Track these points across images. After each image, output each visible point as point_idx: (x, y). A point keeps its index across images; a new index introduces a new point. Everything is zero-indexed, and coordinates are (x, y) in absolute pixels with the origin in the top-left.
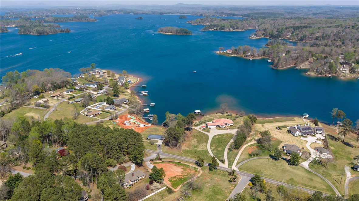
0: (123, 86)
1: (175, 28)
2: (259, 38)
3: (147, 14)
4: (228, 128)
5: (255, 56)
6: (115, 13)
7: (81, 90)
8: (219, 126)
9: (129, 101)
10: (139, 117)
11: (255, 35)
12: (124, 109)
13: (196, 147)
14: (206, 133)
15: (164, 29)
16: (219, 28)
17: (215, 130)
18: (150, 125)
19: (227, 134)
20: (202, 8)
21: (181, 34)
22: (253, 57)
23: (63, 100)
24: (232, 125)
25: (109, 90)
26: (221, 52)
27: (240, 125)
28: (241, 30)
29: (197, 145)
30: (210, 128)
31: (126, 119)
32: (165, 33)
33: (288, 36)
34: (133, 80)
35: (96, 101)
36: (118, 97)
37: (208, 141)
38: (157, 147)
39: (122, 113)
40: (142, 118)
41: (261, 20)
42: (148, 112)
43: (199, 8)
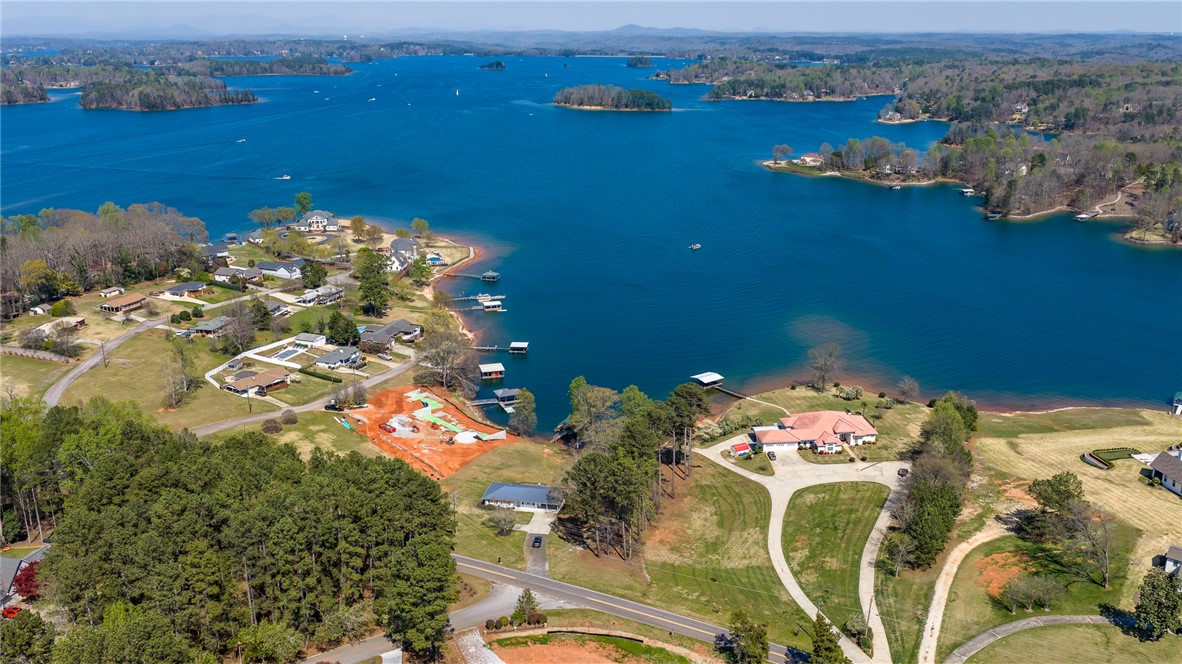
0: (408, 274)
1: (615, 91)
2: (910, 121)
3: (520, 54)
4: (853, 456)
5: (909, 177)
6: (416, 52)
7: (237, 285)
8: (814, 447)
9: (422, 331)
10: (457, 398)
11: (897, 110)
12: (398, 364)
13: (714, 547)
15: (576, 92)
16: (765, 90)
17: (796, 464)
18: (502, 435)
20: (703, 38)
21: (635, 109)
22: (902, 178)
23: (150, 324)
24: (872, 439)
25: (348, 287)
26: (783, 163)
27: (906, 440)
28: (842, 99)
29: (718, 538)
30: (771, 456)
31: (400, 407)
32: (580, 105)
33: (1017, 116)
34: (450, 253)
35: (285, 331)
36: (380, 315)
38: (525, 547)
39: (386, 382)
40: (468, 403)
41: (907, 70)
42: (499, 376)
43: (691, 37)
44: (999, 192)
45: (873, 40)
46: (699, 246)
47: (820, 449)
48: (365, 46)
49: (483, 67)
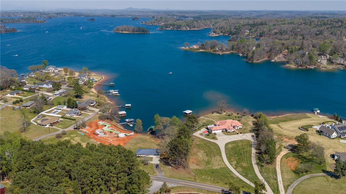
0: (85, 85)
1: (132, 27)
2: (218, 35)
3: (98, 16)
4: (238, 132)
5: (223, 51)
6: (65, 16)
7: (32, 91)
8: (226, 131)
9: (96, 102)
10: (114, 123)
11: (214, 32)
12: (93, 113)
13: (208, 163)
14: (212, 141)
15: (120, 27)
16: (175, 27)
17: (222, 136)
18: (133, 133)
19: (241, 141)
20: (152, 11)
21: (139, 33)
22: (222, 51)
23: (6, 105)
24: (241, 127)
25: (69, 90)
27: (250, 126)
28: (197, 29)
29: (208, 160)
30: (215, 134)
31: (98, 127)
32: (122, 31)
33: (246, 33)
34: (97, 78)
35: (52, 105)
36: (81, 98)
37: (220, 152)
38: (154, 168)
39: (90, 119)
40: (118, 124)
41: (213, 21)
42: (125, 115)
43: (149, 11)
44: (250, 55)
45: (201, 12)
46: (171, 73)
47: (228, 131)
48: (49, 14)
49: (88, 20)
